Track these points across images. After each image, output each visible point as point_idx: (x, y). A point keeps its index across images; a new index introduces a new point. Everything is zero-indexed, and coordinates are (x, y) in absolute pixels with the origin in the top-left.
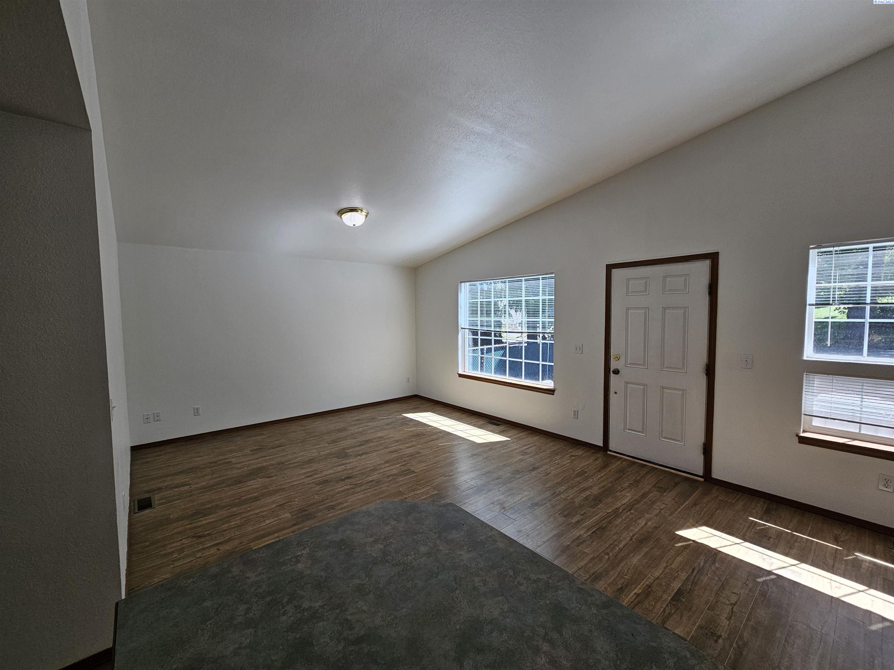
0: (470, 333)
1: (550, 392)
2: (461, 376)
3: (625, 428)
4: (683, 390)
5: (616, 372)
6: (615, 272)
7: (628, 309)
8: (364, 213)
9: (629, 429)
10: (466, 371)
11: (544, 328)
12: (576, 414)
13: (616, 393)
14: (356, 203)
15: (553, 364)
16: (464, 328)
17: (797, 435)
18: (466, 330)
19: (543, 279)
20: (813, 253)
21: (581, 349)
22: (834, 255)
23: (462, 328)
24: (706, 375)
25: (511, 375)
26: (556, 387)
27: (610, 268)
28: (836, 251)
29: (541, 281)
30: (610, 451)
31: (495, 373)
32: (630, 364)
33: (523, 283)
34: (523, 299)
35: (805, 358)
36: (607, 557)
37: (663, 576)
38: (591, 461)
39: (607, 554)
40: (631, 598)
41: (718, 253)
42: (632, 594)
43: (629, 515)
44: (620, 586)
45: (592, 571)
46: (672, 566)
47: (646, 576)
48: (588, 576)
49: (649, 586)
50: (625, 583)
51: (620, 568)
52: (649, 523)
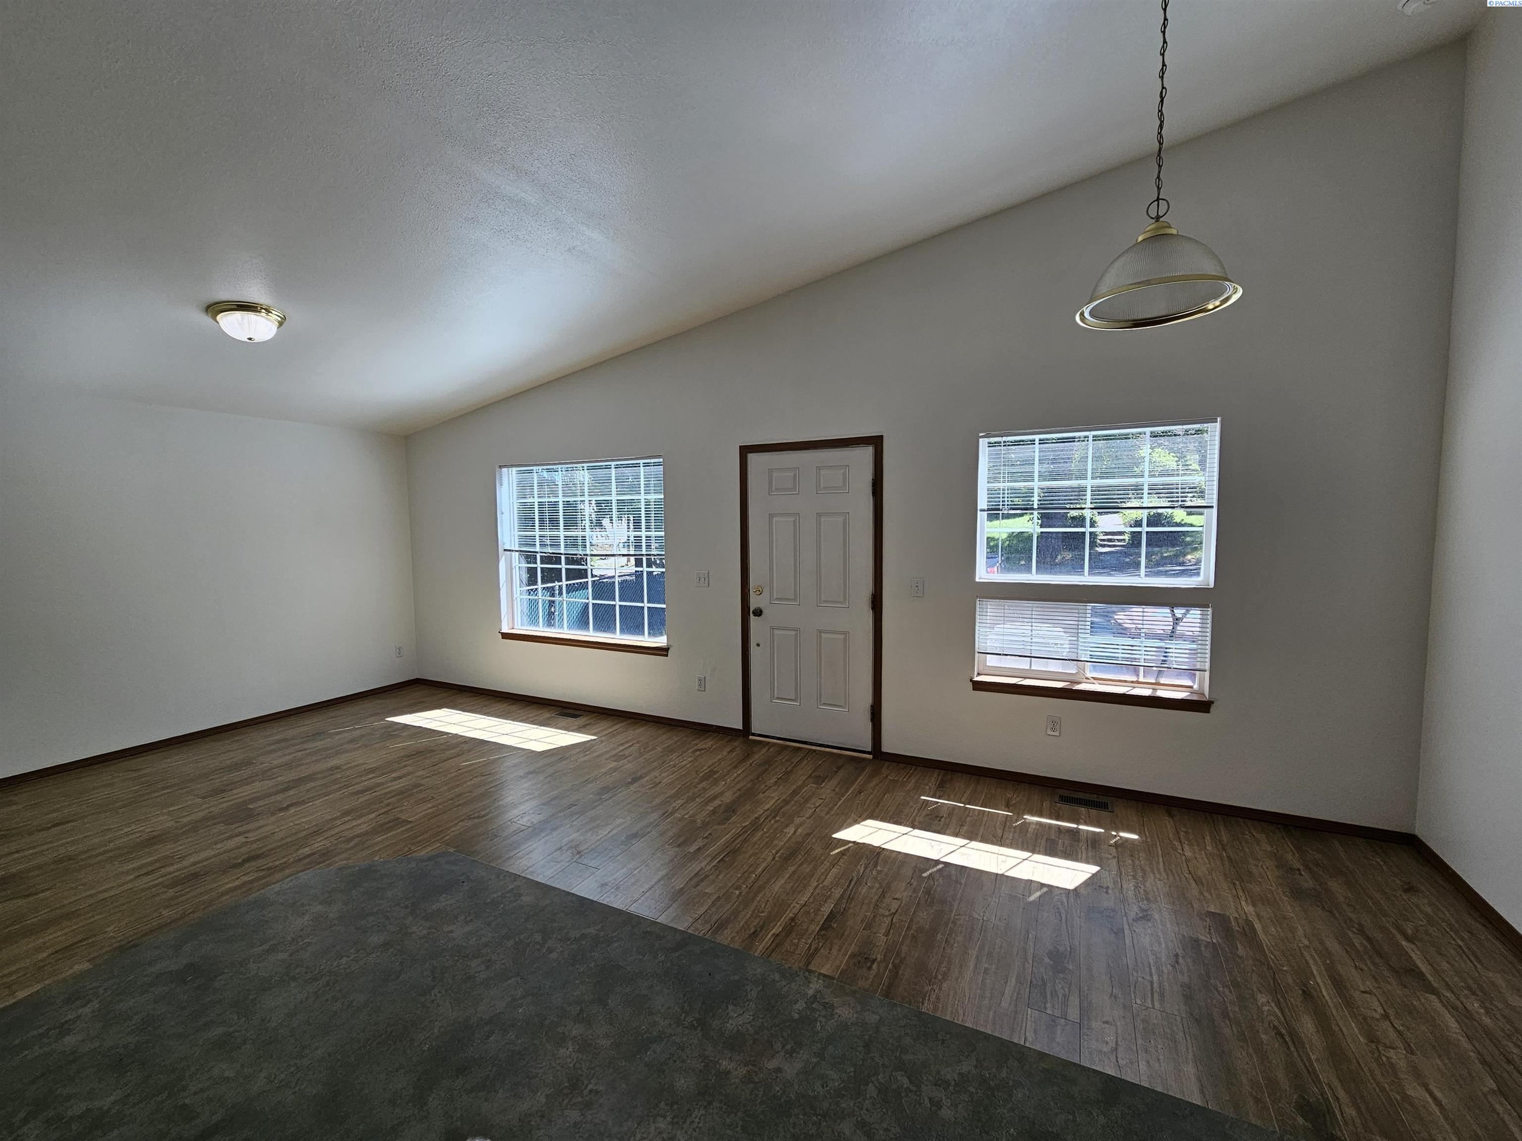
0: (523, 559)
1: (662, 651)
2: (506, 636)
3: (772, 697)
4: (845, 633)
5: (758, 613)
6: (752, 458)
7: (771, 516)
8: (274, 317)
9: (778, 698)
10: (516, 627)
11: (648, 546)
12: (702, 682)
13: (758, 645)
14: (254, 293)
15: (664, 606)
16: (510, 550)
17: (971, 680)
18: (513, 553)
19: (646, 465)
20: (983, 443)
21: (707, 580)
22: (1003, 448)
23: (505, 550)
24: (872, 609)
25: (597, 628)
26: (670, 643)
27: (745, 451)
28: (1005, 442)
29: (642, 468)
30: (754, 735)
31: (569, 628)
32: (777, 599)
33: (613, 471)
34: (614, 498)
35: (977, 580)
36: (737, 892)
37: (811, 900)
38: (725, 753)
39: (739, 888)
40: (767, 943)
41: (882, 437)
42: (769, 936)
43: (773, 825)
44: (752, 930)
45: (715, 918)
46: (825, 883)
47: (790, 906)
48: (708, 926)
49: (792, 919)
50: (761, 923)
51: (755, 903)
52: (799, 830)
